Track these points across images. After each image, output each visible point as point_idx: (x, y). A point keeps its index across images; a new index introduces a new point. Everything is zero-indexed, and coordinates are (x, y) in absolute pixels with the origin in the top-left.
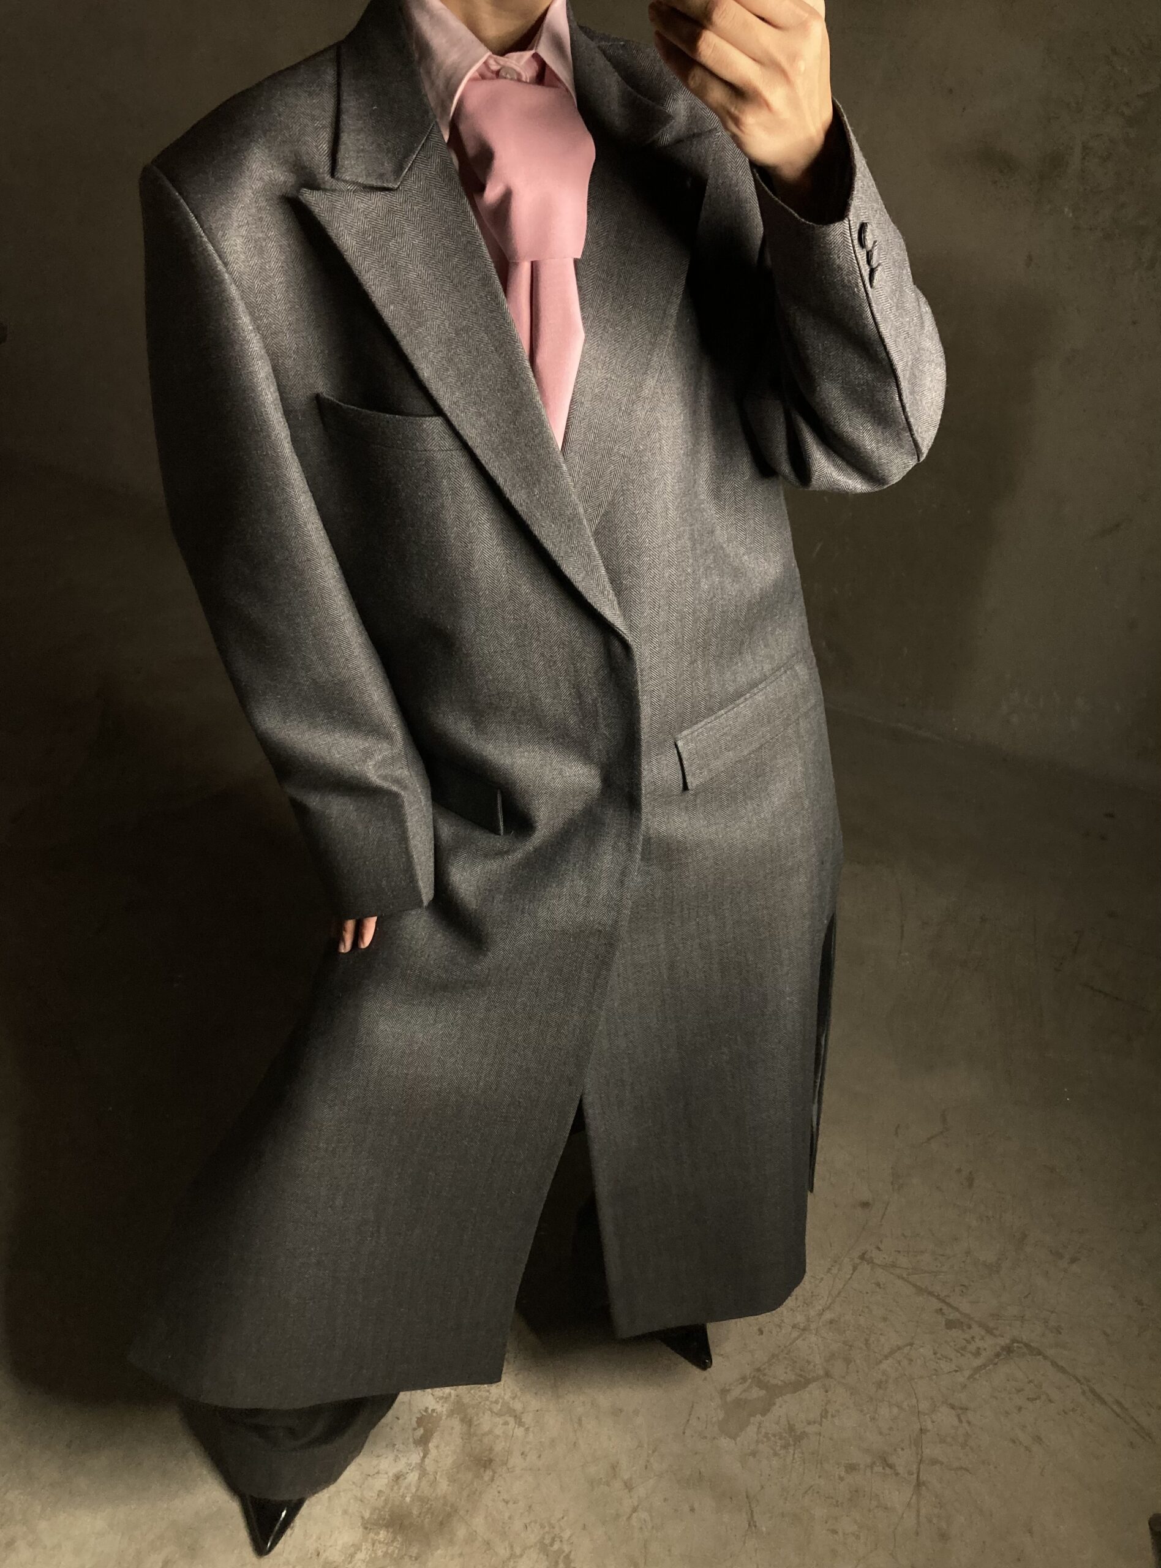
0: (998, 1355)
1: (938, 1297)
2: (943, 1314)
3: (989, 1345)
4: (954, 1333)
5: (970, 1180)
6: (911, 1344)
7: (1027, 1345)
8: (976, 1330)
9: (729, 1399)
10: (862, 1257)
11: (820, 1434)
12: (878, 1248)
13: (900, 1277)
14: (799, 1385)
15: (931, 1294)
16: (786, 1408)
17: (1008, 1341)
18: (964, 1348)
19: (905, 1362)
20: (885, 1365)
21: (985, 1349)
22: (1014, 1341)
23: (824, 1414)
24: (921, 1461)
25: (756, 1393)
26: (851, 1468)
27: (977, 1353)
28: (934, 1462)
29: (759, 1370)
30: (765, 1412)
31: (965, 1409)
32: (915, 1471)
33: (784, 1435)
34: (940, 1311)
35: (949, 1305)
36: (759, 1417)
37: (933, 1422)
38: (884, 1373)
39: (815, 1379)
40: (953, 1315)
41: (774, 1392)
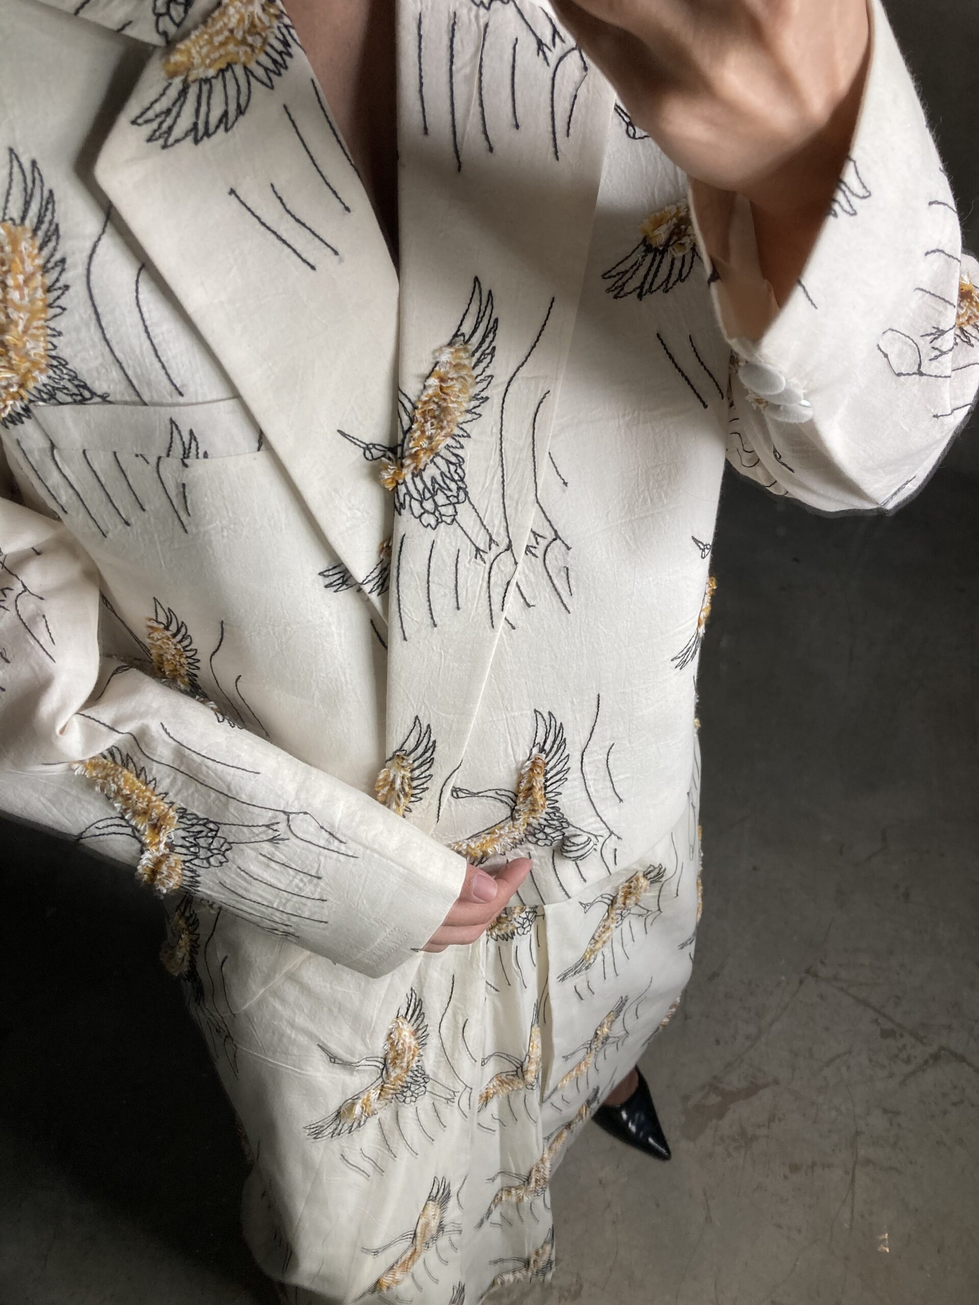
0: (926, 1062)
1: (875, 1009)
2: (878, 1024)
3: (920, 1052)
4: (891, 1041)
5: (906, 896)
6: (850, 1052)
7: (951, 1052)
8: (907, 1040)
9: (690, 1104)
10: (808, 971)
11: (768, 1137)
12: (822, 962)
13: (841, 989)
14: (752, 1090)
15: (866, 1004)
16: (740, 1112)
17: (936, 1050)
18: (896, 1057)
19: (844, 1069)
20: (827, 1071)
21: (915, 1057)
22: (941, 1049)
23: (772, 1119)
24: (855, 1163)
25: (714, 1099)
26: (794, 1168)
27: (908, 1061)
28: (868, 1162)
29: (715, 1077)
30: (721, 1116)
31: (897, 1113)
32: (851, 1174)
33: (737, 1137)
34: (876, 1022)
35: (884, 1016)
36: (714, 1121)
37: (867, 1125)
38: (825, 1078)
39: (766, 1086)
40: (888, 1026)
41: (730, 1097)
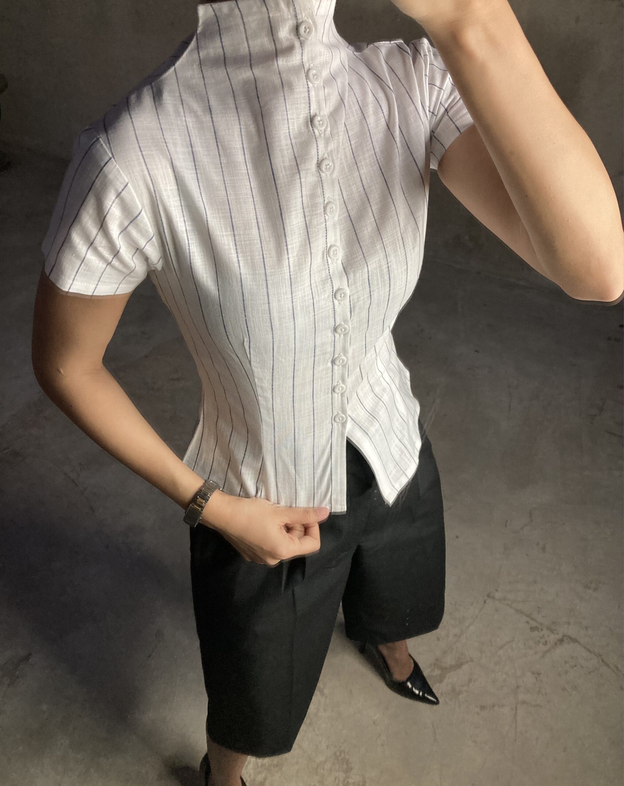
0: (556, 644)
1: (527, 615)
2: (529, 624)
3: (553, 638)
4: (536, 633)
5: (544, 549)
6: (513, 641)
7: (569, 637)
8: (545, 632)
10: (488, 596)
11: (468, 691)
12: (497, 590)
13: (508, 605)
14: (458, 665)
15: (522, 613)
16: (452, 678)
17: (561, 637)
18: (539, 642)
19: (510, 651)
20: (501, 652)
21: (550, 642)
22: (564, 636)
23: (470, 681)
24: (517, 703)
25: (437, 672)
26: (483, 708)
27: (546, 643)
28: (524, 702)
29: (437, 660)
30: (442, 681)
31: (539, 674)
32: (515, 710)
33: (450, 693)
34: (528, 622)
35: (532, 619)
37: (523, 681)
38: (499, 656)
39: (466, 663)
40: (534, 624)
41: (446, 670)
